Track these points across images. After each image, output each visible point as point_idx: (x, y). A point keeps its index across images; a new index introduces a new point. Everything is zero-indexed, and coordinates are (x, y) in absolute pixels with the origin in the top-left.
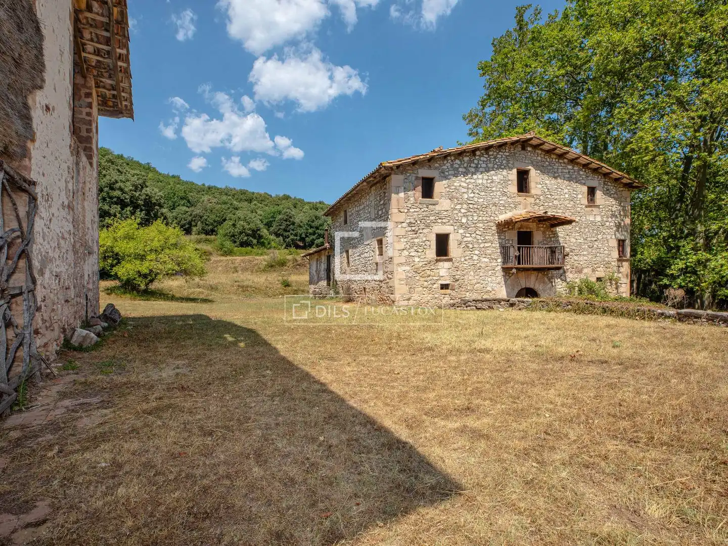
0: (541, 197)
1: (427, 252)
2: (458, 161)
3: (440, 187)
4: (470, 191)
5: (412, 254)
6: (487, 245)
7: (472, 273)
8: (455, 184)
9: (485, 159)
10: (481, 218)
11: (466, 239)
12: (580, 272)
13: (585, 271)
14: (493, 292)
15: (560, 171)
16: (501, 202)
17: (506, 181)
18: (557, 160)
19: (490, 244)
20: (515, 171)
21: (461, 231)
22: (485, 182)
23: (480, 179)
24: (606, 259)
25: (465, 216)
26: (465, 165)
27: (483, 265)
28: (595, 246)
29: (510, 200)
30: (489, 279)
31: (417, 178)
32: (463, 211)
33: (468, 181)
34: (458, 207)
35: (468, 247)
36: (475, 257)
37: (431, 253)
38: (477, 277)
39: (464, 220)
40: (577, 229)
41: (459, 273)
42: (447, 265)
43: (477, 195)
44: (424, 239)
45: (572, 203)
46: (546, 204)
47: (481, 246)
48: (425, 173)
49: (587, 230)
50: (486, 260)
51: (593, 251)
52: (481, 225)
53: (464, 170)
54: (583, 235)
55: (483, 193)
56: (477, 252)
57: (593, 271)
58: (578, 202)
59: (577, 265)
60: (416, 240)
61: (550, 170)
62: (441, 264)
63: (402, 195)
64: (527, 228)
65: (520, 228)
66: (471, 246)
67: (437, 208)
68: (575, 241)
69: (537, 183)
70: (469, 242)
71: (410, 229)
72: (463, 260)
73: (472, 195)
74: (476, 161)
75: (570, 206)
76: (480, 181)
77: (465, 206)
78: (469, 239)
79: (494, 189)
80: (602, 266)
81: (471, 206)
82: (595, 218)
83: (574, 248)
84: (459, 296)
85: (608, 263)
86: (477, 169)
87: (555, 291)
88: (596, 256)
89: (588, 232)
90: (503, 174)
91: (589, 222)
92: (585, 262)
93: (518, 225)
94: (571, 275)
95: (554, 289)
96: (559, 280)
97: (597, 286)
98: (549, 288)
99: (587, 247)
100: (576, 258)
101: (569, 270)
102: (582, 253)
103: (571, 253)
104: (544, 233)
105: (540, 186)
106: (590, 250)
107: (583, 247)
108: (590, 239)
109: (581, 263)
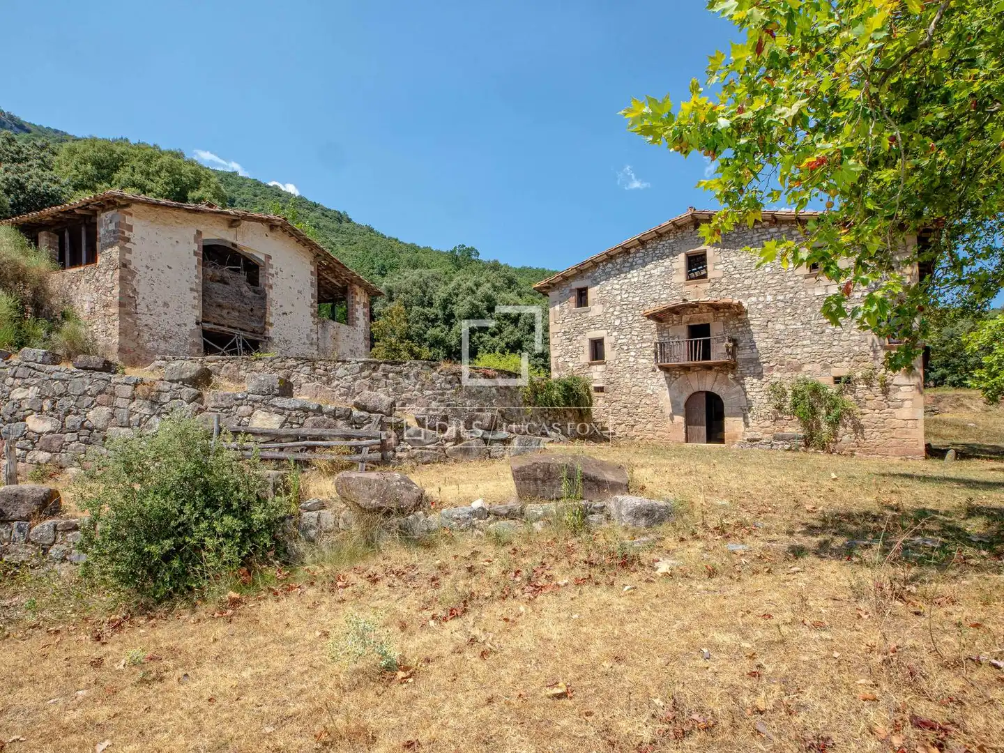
0: (724, 280)
1: (581, 357)
2: (610, 265)
3: (593, 293)
4: (624, 292)
5: (567, 360)
6: (644, 345)
7: (628, 375)
8: (607, 288)
9: (642, 255)
10: (636, 318)
11: (620, 341)
12: (798, 368)
13: (807, 367)
14: (654, 396)
15: (755, 239)
16: (662, 296)
17: (669, 272)
19: (649, 344)
20: (682, 257)
21: (615, 334)
22: (641, 278)
23: (635, 276)
24: (856, 348)
25: (618, 317)
26: (618, 267)
27: (640, 367)
29: (674, 292)
30: (649, 382)
31: (571, 291)
32: (616, 313)
33: (620, 282)
34: (611, 310)
35: (623, 349)
36: (632, 359)
37: (586, 357)
38: (633, 380)
39: (617, 322)
40: (788, 311)
41: (613, 376)
42: (600, 368)
43: (632, 295)
44: (578, 345)
45: (778, 277)
46: (731, 287)
47: (638, 346)
48: (577, 284)
49: (809, 310)
50: (644, 361)
51: (824, 339)
52: (637, 325)
53: (617, 272)
54: (802, 318)
55: (640, 291)
56: (633, 354)
57: (825, 367)
58: (790, 273)
59: (790, 359)
60: (570, 347)
61: (739, 242)
62: (594, 367)
63: (557, 308)
64: (699, 320)
65: (688, 322)
66: (626, 348)
67: (590, 314)
68: (782, 327)
69: (716, 264)
70: (624, 344)
71: (564, 337)
72: (617, 362)
73: (626, 295)
74: (630, 260)
75: (774, 281)
76: (636, 279)
77: (618, 308)
78: (623, 341)
79: (652, 284)
80: (847, 359)
81: (625, 307)
82: (827, 291)
83: (783, 337)
84: (614, 399)
85: (861, 353)
86: (631, 268)
87: (748, 396)
88: (831, 345)
89: (812, 313)
90: (665, 264)
91: (814, 298)
92: (807, 355)
93: (685, 318)
94: (778, 375)
95: (746, 393)
96: (755, 381)
97: (832, 389)
98: (736, 392)
99: (809, 333)
100: (788, 351)
101: (775, 368)
102: (799, 343)
103: (777, 345)
104: (725, 323)
105: (722, 266)
106: (817, 337)
107: (802, 334)
108: (816, 322)
109: (799, 357)
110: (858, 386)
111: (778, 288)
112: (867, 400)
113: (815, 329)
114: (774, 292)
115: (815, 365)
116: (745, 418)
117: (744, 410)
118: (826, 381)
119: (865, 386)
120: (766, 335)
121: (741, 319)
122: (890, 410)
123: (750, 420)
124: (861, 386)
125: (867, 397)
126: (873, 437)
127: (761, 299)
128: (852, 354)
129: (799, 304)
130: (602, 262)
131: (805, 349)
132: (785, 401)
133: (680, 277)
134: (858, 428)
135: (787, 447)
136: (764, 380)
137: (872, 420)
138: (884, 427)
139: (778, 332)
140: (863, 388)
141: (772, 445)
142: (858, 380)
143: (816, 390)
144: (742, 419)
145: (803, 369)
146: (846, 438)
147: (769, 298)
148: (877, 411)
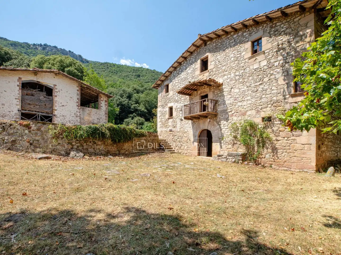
0: (214, 70)
1: (166, 116)
2: (175, 72)
3: (170, 86)
4: (179, 84)
5: (162, 117)
7: (179, 123)
8: (174, 83)
9: (185, 64)
11: (177, 107)
12: (244, 114)
13: (249, 113)
14: (188, 132)
15: (228, 44)
17: (194, 70)
18: (226, 37)
20: (199, 62)
21: (176, 104)
22: (185, 76)
23: (183, 75)
24: (275, 98)
25: (177, 95)
26: (178, 72)
28: (260, 89)
29: (195, 80)
30: (186, 126)
31: (164, 86)
33: (178, 79)
34: (175, 92)
35: (178, 110)
39: (177, 98)
40: (241, 80)
41: (175, 123)
42: (171, 120)
44: (165, 111)
45: (236, 62)
46: (217, 72)
48: (166, 83)
49: (250, 78)
51: (258, 94)
52: (183, 98)
53: (177, 75)
54: (247, 84)
55: (184, 82)
57: (258, 112)
58: (242, 59)
59: (241, 109)
60: (163, 112)
62: (169, 120)
63: (160, 94)
64: (204, 92)
65: (200, 94)
67: (169, 96)
68: (238, 91)
69: (211, 62)
70: (179, 108)
71: (162, 108)
72: (176, 117)
74: (182, 68)
75: (235, 65)
76: (183, 77)
79: (188, 77)
80: (270, 106)
82: (260, 65)
83: (238, 96)
84: (175, 135)
85: (277, 101)
86: (182, 71)
87: (222, 131)
88: (261, 98)
89: (252, 79)
90: (193, 67)
91: (253, 71)
92: (249, 105)
93: (199, 92)
94: (235, 118)
95: (221, 130)
96: (225, 122)
97: (261, 125)
98: (217, 129)
99: (250, 92)
100: (240, 104)
101: (234, 114)
102: (246, 99)
103: (235, 101)
104: (213, 92)
105: (214, 62)
106: (254, 94)
107: (247, 93)
108: (254, 85)
109: (245, 107)
110: (275, 123)
111: (236, 68)
112: (280, 131)
113: (253, 89)
114: (235, 71)
115: (253, 111)
116: (221, 143)
117: (221, 139)
118: (258, 120)
119: (279, 122)
120: (230, 96)
121: (220, 89)
122: (293, 138)
123: (223, 144)
124: (277, 122)
125: (280, 129)
126: (283, 155)
127: (229, 76)
128: (272, 102)
129: (246, 76)
130: (173, 71)
131: (248, 102)
132: (238, 133)
133: (198, 72)
134: (274, 150)
135: (233, 160)
136: (229, 122)
137: (283, 144)
138: (290, 149)
139: (236, 94)
140: (278, 124)
141: (227, 159)
142: (275, 118)
143: (253, 126)
144: (219, 144)
145: (247, 114)
146: (267, 156)
147: (233, 75)
148: (286, 139)
